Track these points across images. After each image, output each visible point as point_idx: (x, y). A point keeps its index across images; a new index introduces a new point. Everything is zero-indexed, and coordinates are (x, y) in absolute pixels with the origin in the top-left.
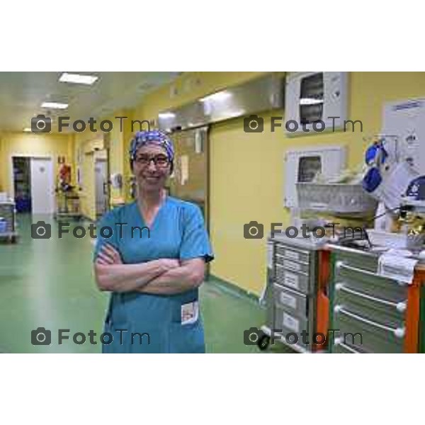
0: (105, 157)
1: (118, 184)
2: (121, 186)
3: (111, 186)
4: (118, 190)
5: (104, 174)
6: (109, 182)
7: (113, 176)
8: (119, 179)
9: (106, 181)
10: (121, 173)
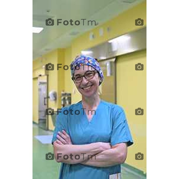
0: (45, 81)
1: (54, 98)
2: (56, 99)
3: (49, 100)
4: (54, 102)
5: (44, 92)
6: (48, 97)
7: (50, 93)
8: (55, 95)
9: (46, 96)
10: (56, 91)
